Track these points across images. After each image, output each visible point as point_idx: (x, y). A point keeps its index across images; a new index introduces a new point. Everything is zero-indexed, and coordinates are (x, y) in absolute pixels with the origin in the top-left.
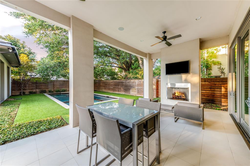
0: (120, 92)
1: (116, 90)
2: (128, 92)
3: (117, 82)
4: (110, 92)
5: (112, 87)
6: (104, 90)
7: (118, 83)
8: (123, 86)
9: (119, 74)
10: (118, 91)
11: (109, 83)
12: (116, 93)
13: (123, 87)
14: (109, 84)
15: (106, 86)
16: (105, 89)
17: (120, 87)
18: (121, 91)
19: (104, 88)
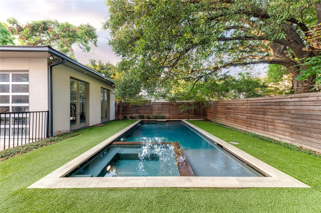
0: (271, 133)
1: (255, 125)
2: (314, 140)
3: (258, 104)
4: (239, 128)
5: (243, 117)
6: (224, 122)
7: (263, 105)
8: (282, 116)
9: (269, 85)
10: (265, 129)
11: (235, 107)
12: (257, 133)
13: (286, 119)
14: (235, 109)
15: (229, 113)
16: (226, 118)
17: (270, 117)
18: (277, 131)
19: (224, 116)
